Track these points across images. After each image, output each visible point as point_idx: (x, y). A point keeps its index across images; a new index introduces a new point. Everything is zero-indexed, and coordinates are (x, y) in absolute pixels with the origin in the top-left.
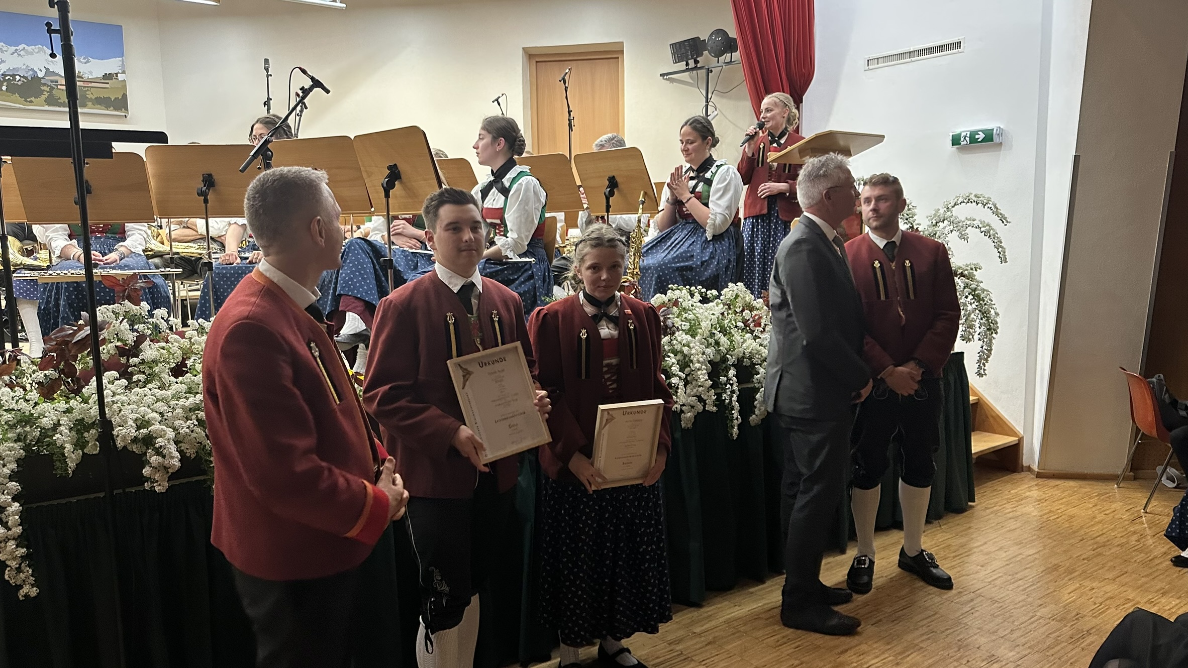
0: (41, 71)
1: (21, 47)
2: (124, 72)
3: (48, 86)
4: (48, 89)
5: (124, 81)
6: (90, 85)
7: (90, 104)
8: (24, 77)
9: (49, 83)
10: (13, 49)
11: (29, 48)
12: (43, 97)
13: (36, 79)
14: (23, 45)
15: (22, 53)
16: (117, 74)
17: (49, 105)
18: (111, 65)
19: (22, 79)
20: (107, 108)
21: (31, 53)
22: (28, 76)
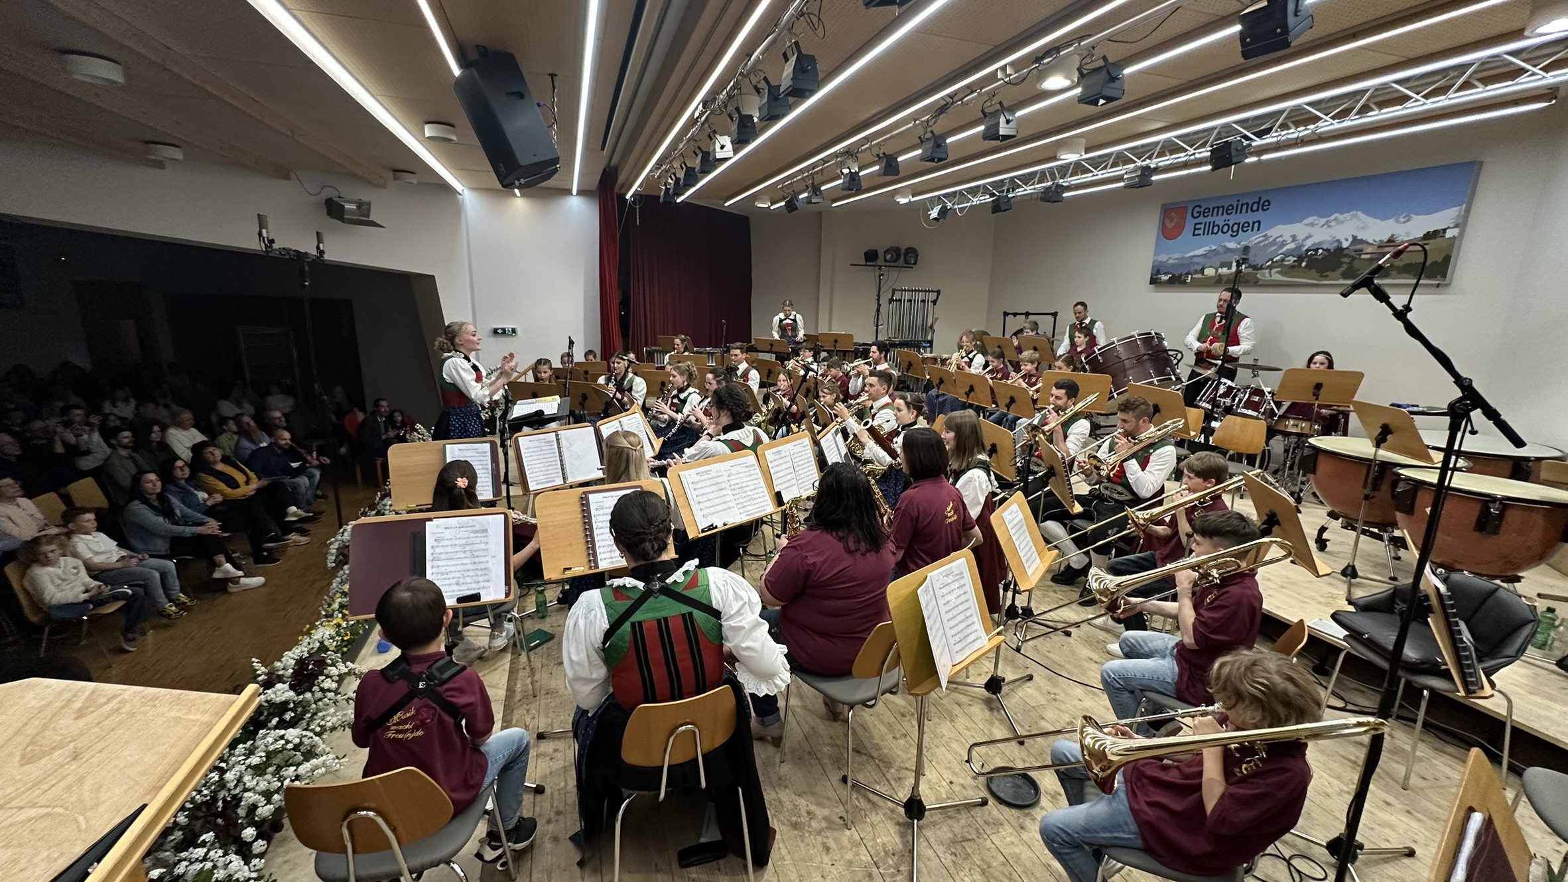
0: (1347, 240)
1: (1333, 217)
2: (1457, 226)
3: (1350, 256)
4: (1347, 260)
5: (1454, 238)
7: (1395, 273)
8: (1328, 250)
9: (1353, 254)
10: (1323, 221)
11: (1341, 217)
12: (1342, 269)
13: (1339, 250)
15: (1333, 223)
16: (1444, 230)
17: (1345, 278)
18: (1438, 219)
19: (1326, 253)
20: (1416, 276)
21: (1343, 222)
22: (1332, 247)
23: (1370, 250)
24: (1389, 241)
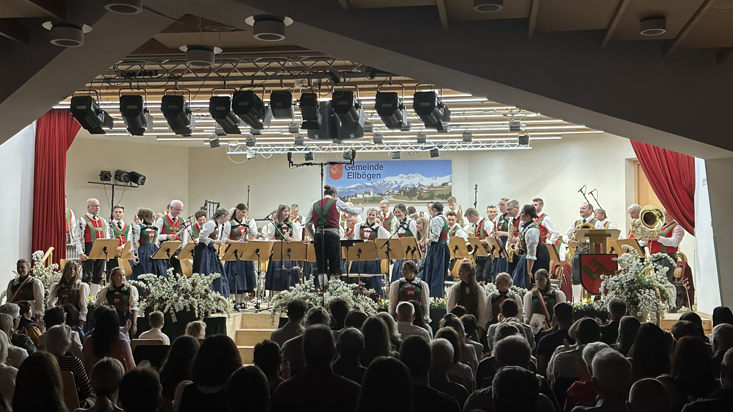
0: (417, 185)
1: (410, 175)
2: (451, 182)
3: (419, 191)
4: (418, 192)
5: (451, 186)
6: (436, 189)
7: (435, 198)
8: (410, 188)
9: (420, 190)
10: (406, 176)
11: (413, 175)
12: (417, 196)
13: (415, 188)
14: (411, 174)
15: (410, 178)
16: (448, 183)
17: (419, 200)
18: (445, 179)
20: (443, 199)
21: (413, 177)
22: (412, 187)
23: (425, 189)
24: (431, 186)
